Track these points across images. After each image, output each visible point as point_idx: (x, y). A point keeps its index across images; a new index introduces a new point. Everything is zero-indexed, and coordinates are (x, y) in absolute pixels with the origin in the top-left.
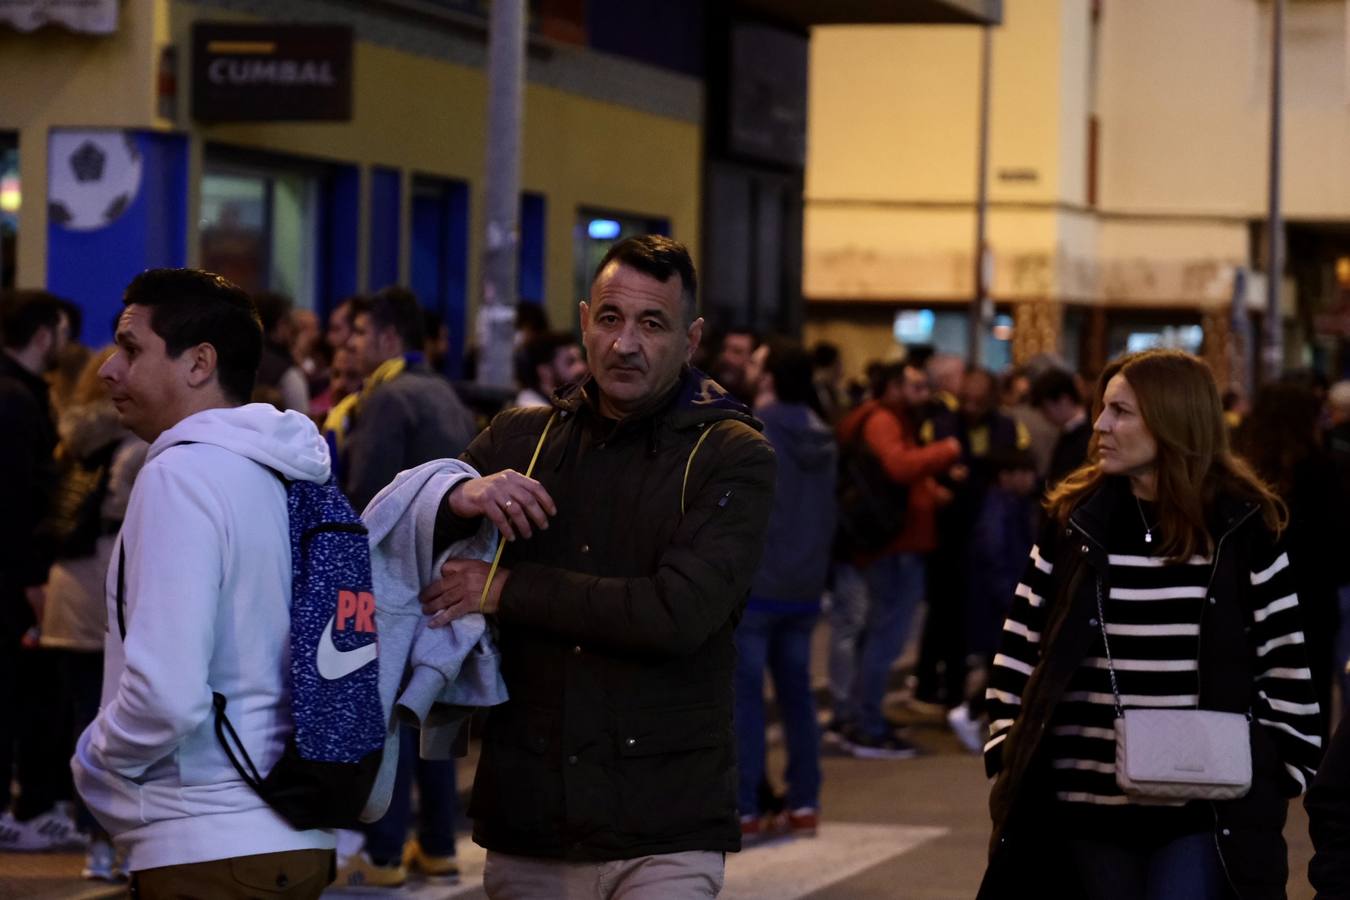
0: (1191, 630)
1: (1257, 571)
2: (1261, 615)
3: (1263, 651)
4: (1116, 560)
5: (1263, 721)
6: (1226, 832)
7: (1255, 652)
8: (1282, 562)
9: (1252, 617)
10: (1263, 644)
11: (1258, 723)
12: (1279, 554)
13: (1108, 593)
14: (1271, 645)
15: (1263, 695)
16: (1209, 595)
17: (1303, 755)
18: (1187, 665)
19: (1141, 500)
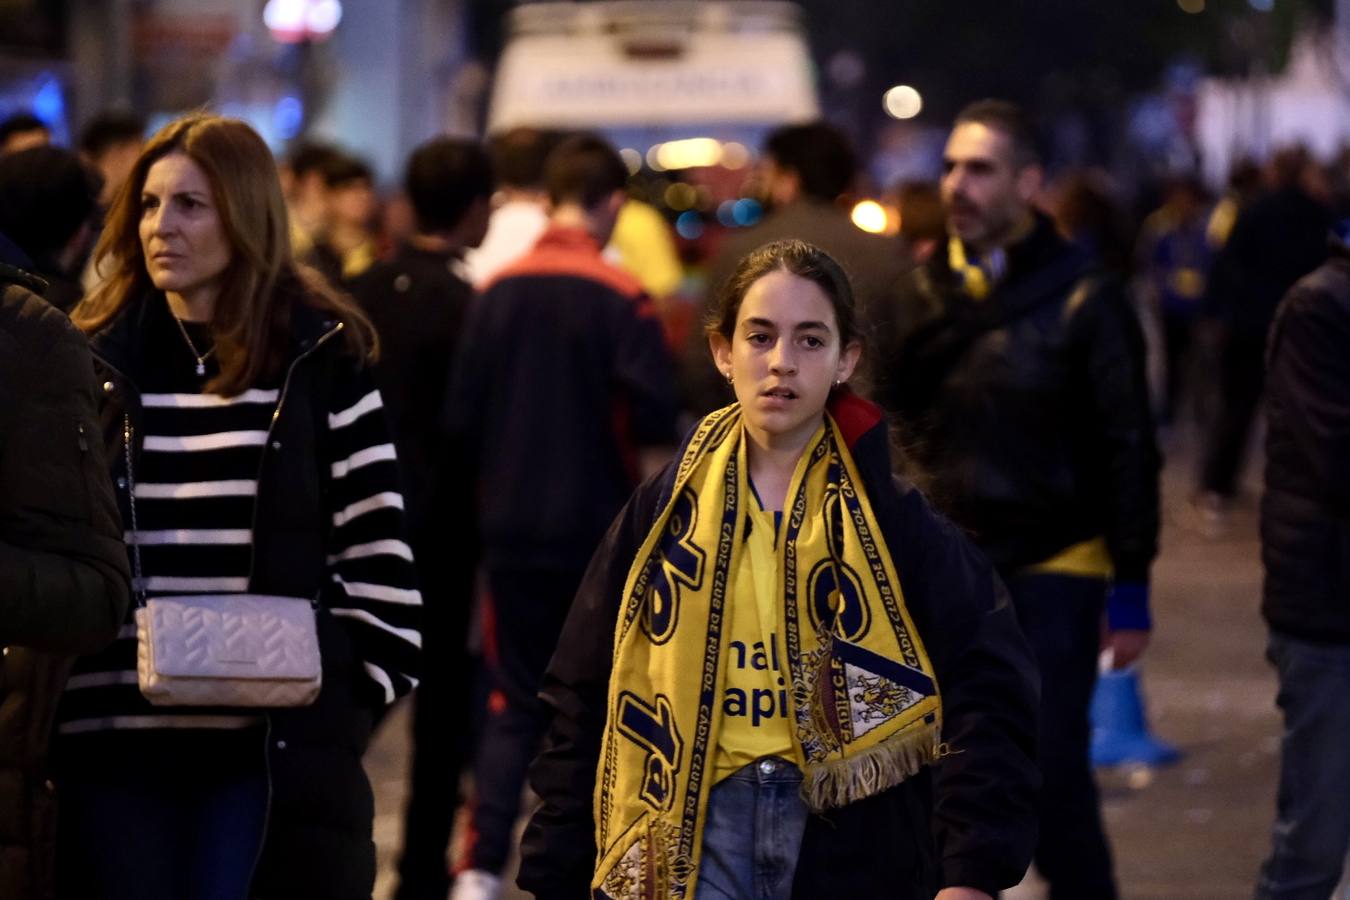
0: (246, 488)
1: (337, 411)
2: (340, 469)
3: (341, 519)
4: (151, 400)
5: (336, 611)
6: (282, 744)
7: (330, 520)
8: (372, 401)
9: (329, 471)
10: (342, 509)
11: (331, 615)
12: (368, 391)
13: (141, 442)
14: (353, 511)
15: (337, 578)
16: (271, 440)
17: (396, 656)
18: (239, 537)
19: (185, 323)
